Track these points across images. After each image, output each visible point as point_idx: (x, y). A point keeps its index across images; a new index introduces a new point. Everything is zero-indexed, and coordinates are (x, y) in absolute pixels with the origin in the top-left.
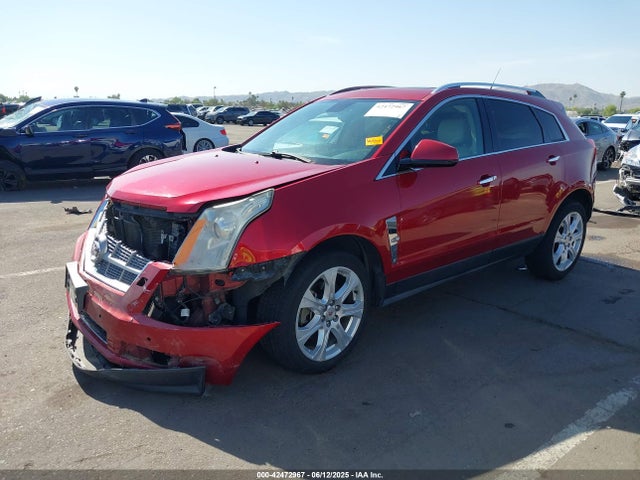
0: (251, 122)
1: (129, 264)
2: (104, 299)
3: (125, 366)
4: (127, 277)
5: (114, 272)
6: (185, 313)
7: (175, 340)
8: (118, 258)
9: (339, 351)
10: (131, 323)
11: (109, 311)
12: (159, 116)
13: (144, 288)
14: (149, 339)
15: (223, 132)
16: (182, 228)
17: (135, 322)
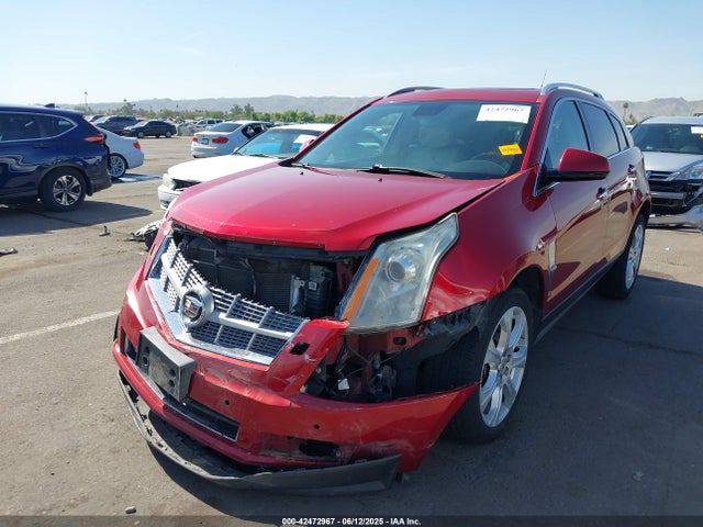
0: (141, 134)
1: (265, 325)
2: (229, 376)
3: (274, 468)
4: (264, 345)
5: (236, 338)
6: (344, 385)
7: (356, 422)
8: (240, 317)
9: (508, 410)
10: (290, 408)
11: (246, 393)
12: (76, 125)
13: (306, 357)
14: (317, 427)
15: (137, 145)
16: (327, 270)
17: (294, 405)
